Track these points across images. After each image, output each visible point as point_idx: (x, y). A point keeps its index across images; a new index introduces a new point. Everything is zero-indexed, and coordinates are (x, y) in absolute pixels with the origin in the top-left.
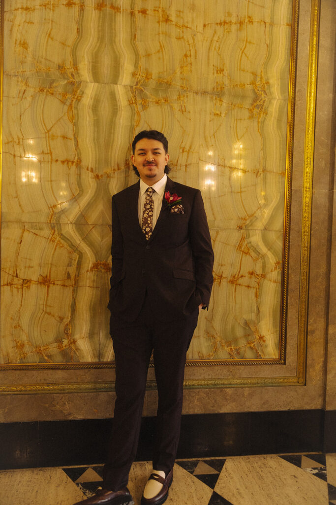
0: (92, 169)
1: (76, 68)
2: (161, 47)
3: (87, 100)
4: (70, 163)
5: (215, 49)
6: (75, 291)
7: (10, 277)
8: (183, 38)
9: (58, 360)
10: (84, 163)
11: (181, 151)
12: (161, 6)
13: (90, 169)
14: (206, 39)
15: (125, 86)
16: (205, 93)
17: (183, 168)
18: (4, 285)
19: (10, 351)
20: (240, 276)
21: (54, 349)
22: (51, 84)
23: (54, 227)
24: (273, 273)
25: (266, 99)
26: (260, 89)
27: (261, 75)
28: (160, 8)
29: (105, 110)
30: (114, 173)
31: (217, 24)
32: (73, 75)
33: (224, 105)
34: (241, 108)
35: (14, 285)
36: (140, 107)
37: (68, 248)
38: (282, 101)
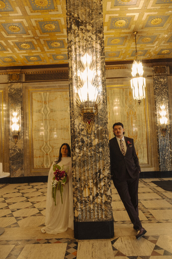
2: (53, 124)
5: (61, 123)
6: (43, 158)
7: (35, 156)
8: (56, 122)
9: (42, 168)
15: (49, 130)
16: (60, 129)
21: (41, 166)
23: (40, 149)
28: (53, 119)
31: (61, 120)
33: (63, 130)
36: (51, 132)
37: (42, 152)
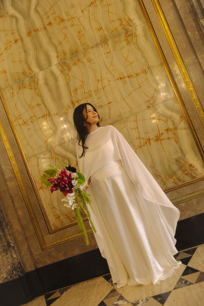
0: (57, 114)
1: (30, 69)
2: (65, 35)
3: (41, 82)
4: (46, 116)
5: (93, 19)
7: (40, 184)
8: (74, 24)
10: (52, 113)
11: (97, 82)
12: (57, 16)
13: (56, 114)
14: (86, 17)
15: (56, 65)
16: (97, 45)
17: (102, 90)
18: (39, 189)
19: (54, 221)
20: (160, 134)
22: (22, 83)
23: (51, 151)
24: (181, 124)
25: (133, 29)
26: (126, 26)
27: (124, 18)
28: (56, 17)
29: (51, 82)
30: (68, 110)
31: (88, 6)
32: (30, 73)
33: (110, 45)
34: (120, 41)
35: (43, 188)
36: (67, 71)
37: (61, 158)
38: (143, 24)
